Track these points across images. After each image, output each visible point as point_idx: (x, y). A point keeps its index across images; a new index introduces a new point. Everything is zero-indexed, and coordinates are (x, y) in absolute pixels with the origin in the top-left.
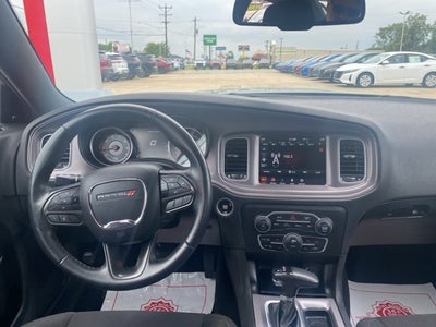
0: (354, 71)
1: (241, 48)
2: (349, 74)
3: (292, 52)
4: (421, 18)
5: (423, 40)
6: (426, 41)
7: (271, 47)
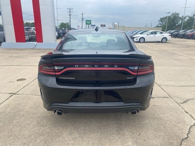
0: (138, 37)
1: (102, 26)
2: (137, 38)
3: (124, 28)
4: (177, 14)
5: (178, 23)
6: (179, 24)
7: (115, 25)
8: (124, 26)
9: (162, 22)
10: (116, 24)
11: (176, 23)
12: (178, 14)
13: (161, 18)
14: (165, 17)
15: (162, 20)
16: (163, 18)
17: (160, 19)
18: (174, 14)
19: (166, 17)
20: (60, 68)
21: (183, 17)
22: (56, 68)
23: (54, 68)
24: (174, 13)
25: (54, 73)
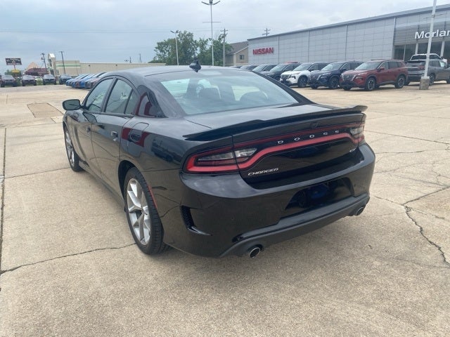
1: (9, 61)
3: (77, 66)
4: (188, 35)
5: (194, 54)
6: (196, 55)
7: (50, 60)
8: (76, 62)
9: (162, 51)
10: (52, 56)
11: (191, 54)
12: (190, 35)
13: (158, 44)
14: (167, 40)
15: (161, 46)
16: (162, 43)
17: (157, 46)
18: (183, 35)
19: (170, 40)
20: (244, 153)
21: (201, 40)
22: (239, 154)
23: (234, 155)
24: (183, 33)
25: (235, 167)
